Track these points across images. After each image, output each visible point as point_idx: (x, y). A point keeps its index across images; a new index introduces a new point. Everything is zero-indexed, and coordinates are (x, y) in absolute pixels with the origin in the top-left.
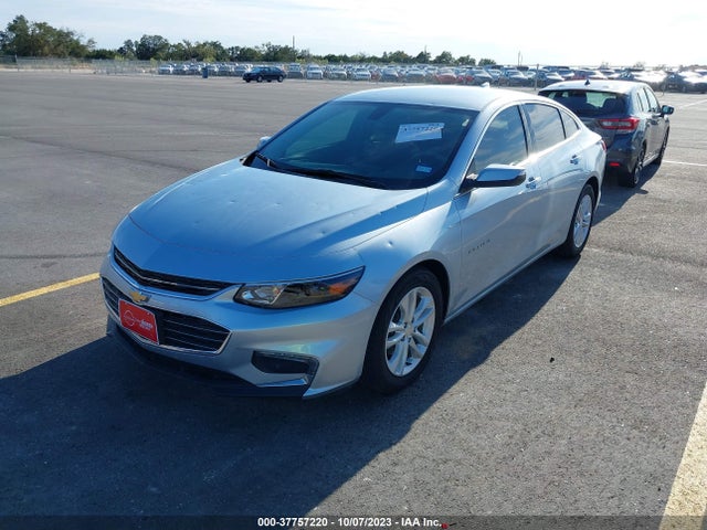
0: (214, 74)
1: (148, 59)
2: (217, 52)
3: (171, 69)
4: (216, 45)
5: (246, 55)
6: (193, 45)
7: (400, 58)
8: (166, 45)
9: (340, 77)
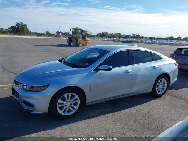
0: (116, 41)
1: (103, 37)
2: (120, 36)
3: (106, 40)
4: (119, 34)
5: (127, 37)
6: (114, 34)
7: (171, 38)
8: (107, 34)
9: (149, 43)
